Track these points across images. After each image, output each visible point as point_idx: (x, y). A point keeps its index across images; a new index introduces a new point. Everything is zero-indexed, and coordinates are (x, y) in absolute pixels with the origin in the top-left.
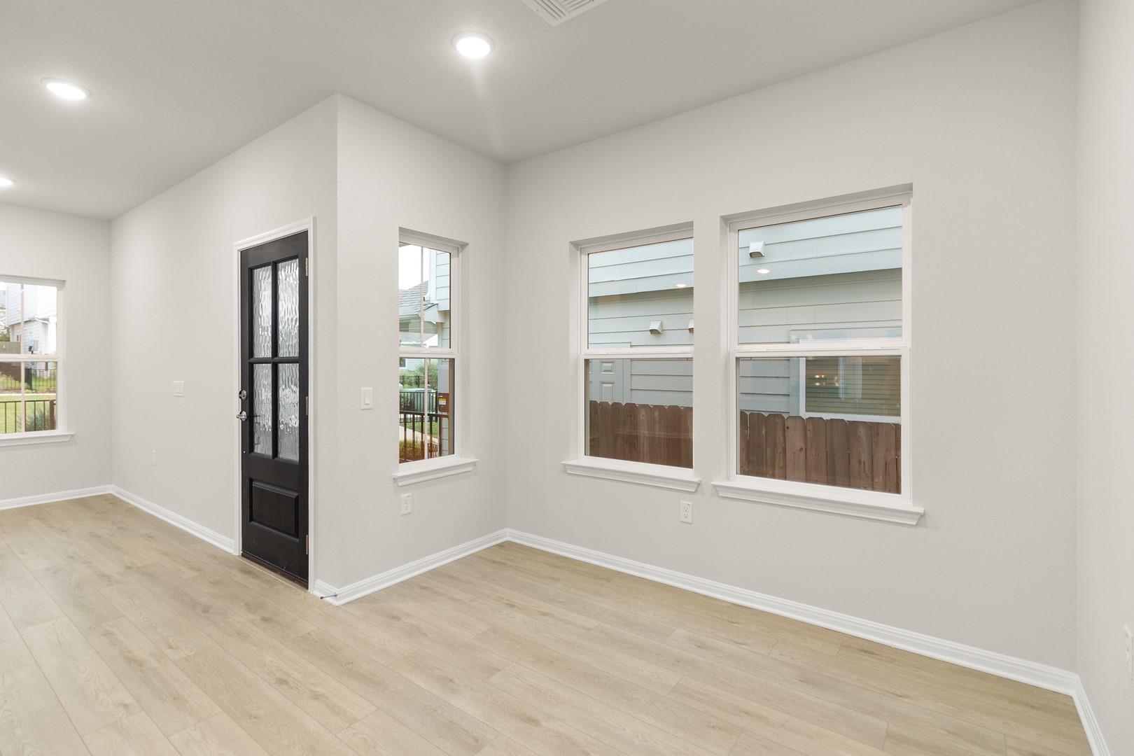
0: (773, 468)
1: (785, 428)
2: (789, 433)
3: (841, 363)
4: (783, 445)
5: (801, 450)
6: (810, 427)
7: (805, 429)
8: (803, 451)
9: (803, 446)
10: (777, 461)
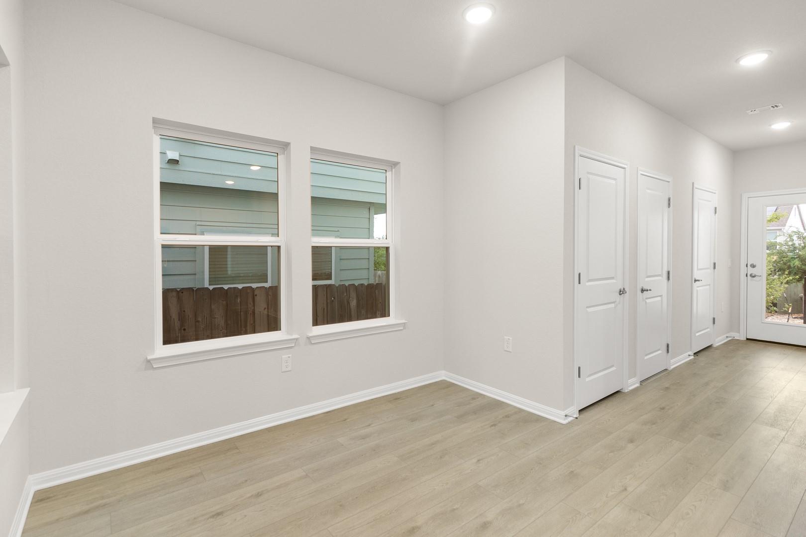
0: (246, 326)
1: (254, 296)
2: (257, 299)
3: (229, 249)
4: (253, 308)
5: (265, 309)
6: (270, 293)
7: (267, 295)
8: (266, 310)
9: (267, 307)
10: (249, 320)
